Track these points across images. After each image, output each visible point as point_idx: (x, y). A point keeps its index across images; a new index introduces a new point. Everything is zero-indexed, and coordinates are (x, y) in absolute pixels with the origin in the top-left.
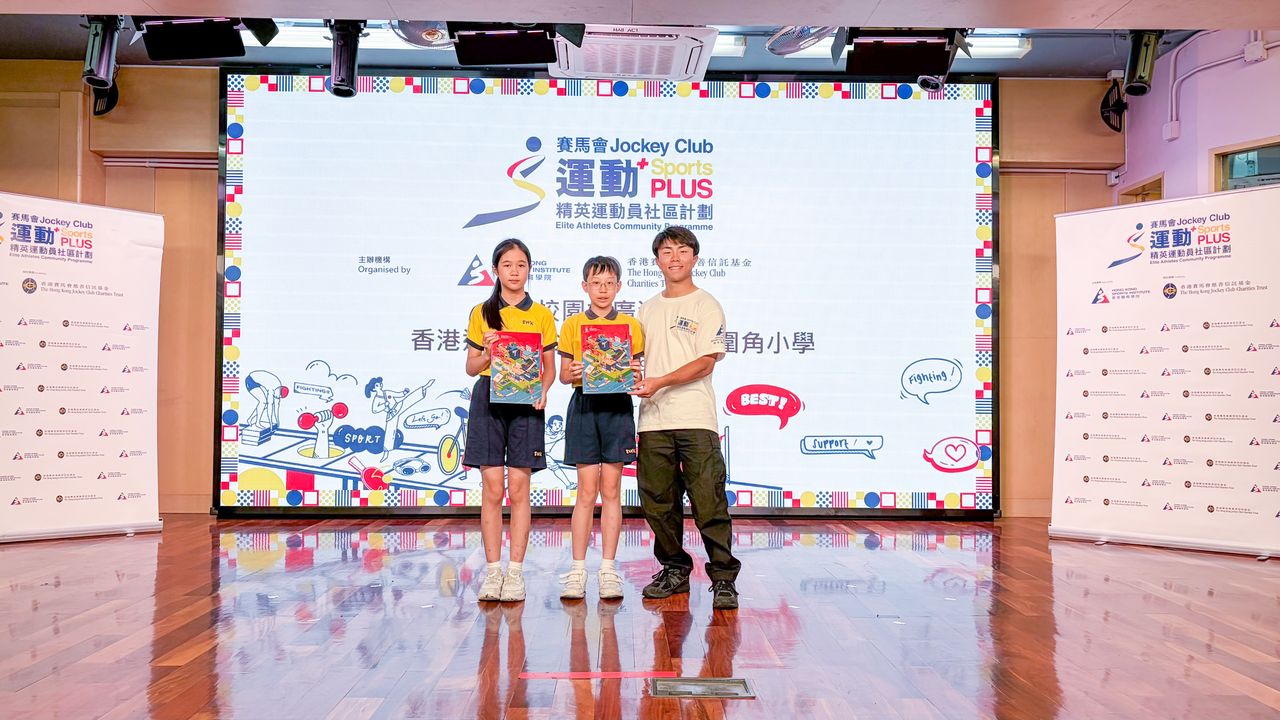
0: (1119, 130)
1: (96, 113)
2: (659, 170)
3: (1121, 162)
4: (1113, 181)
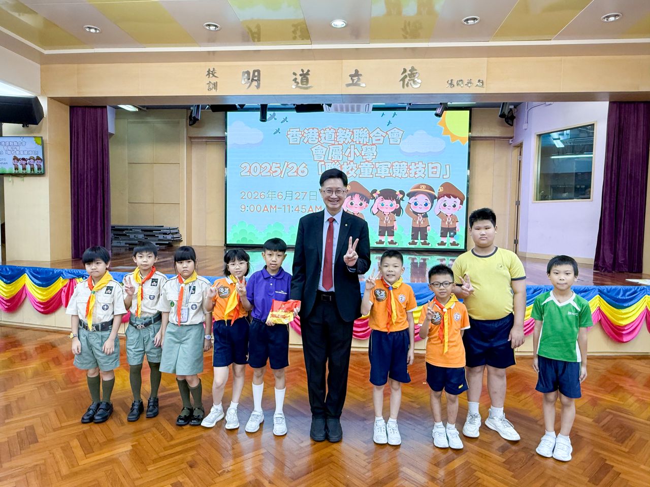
0: (512, 125)
1: (190, 125)
3: (512, 136)
4: (511, 142)
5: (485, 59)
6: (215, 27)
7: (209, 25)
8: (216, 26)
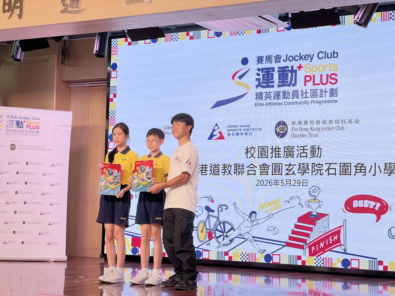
1: (62, 63)
2: (308, 70)
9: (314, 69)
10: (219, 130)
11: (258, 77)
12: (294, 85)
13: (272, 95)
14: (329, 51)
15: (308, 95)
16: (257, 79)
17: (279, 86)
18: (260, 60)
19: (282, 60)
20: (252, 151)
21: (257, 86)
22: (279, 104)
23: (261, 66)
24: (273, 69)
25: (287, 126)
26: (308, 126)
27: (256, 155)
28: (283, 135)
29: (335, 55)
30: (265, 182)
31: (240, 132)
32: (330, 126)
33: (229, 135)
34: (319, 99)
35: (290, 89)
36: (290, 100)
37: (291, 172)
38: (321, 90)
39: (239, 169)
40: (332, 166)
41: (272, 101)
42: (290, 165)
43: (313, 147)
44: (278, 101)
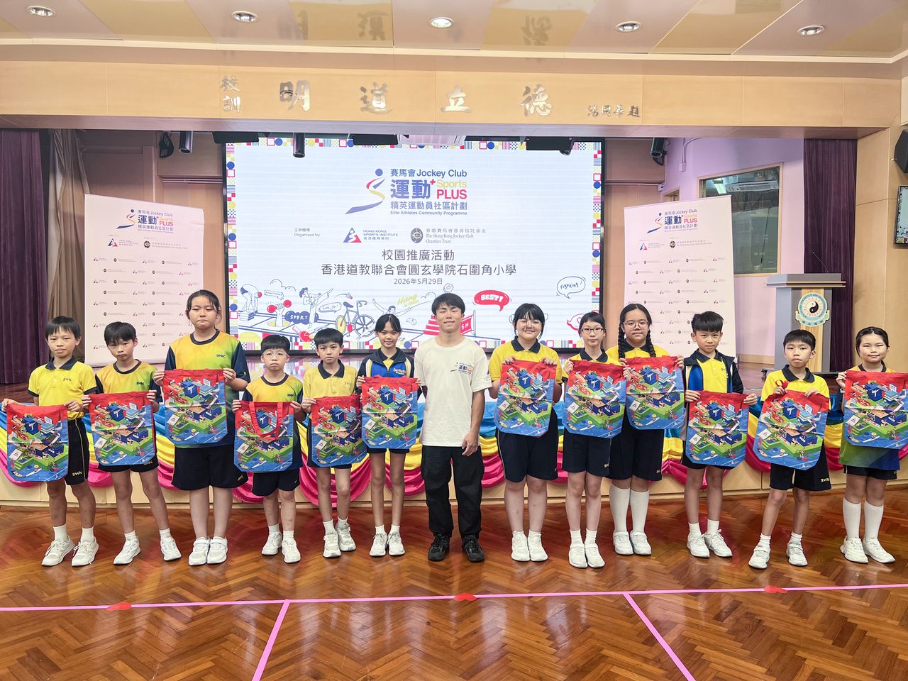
0: (662, 165)
1: (161, 157)
2: (441, 185)
4: (660, 189)
5: (640, 77)
6: (248, 18)
7: (240, 15)
8: (250, 16)
9: (446, 185)
10: (355, 234)
11: (392, 188)
12: (428, 197)
13: (407, 205)
14: (459, 171)
15: (441, 207)
16: (392, 190)
17: (413, 197)
18: (394, 172)
19: (415, 174)
20: (390, 254)
21: (392, 196)
22: (414, 213)
23: (395, 178)
24: (408, 182)
25: (422, 233)
26: (442, 233)
27: (393, 257)
28: (418, 241)
29: (464, 174)
30: (403, 281)
31: (376, 236)
32: (461, 234)
33: (365, 238)
34: (451, 211)
35: (425, 201)
36: (425, 210)
37: (427, 272)
38: (453, 203)
39: (376, 269)
40: (463, 267)
41: (407, 210)
42: (426, 266)
43: (446, 251)
44: (413, 210)
